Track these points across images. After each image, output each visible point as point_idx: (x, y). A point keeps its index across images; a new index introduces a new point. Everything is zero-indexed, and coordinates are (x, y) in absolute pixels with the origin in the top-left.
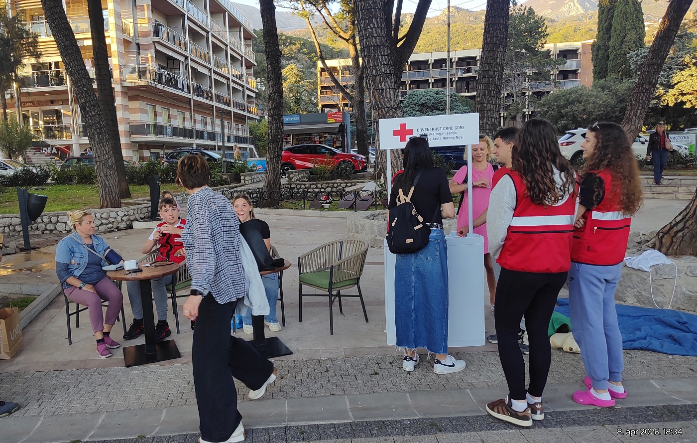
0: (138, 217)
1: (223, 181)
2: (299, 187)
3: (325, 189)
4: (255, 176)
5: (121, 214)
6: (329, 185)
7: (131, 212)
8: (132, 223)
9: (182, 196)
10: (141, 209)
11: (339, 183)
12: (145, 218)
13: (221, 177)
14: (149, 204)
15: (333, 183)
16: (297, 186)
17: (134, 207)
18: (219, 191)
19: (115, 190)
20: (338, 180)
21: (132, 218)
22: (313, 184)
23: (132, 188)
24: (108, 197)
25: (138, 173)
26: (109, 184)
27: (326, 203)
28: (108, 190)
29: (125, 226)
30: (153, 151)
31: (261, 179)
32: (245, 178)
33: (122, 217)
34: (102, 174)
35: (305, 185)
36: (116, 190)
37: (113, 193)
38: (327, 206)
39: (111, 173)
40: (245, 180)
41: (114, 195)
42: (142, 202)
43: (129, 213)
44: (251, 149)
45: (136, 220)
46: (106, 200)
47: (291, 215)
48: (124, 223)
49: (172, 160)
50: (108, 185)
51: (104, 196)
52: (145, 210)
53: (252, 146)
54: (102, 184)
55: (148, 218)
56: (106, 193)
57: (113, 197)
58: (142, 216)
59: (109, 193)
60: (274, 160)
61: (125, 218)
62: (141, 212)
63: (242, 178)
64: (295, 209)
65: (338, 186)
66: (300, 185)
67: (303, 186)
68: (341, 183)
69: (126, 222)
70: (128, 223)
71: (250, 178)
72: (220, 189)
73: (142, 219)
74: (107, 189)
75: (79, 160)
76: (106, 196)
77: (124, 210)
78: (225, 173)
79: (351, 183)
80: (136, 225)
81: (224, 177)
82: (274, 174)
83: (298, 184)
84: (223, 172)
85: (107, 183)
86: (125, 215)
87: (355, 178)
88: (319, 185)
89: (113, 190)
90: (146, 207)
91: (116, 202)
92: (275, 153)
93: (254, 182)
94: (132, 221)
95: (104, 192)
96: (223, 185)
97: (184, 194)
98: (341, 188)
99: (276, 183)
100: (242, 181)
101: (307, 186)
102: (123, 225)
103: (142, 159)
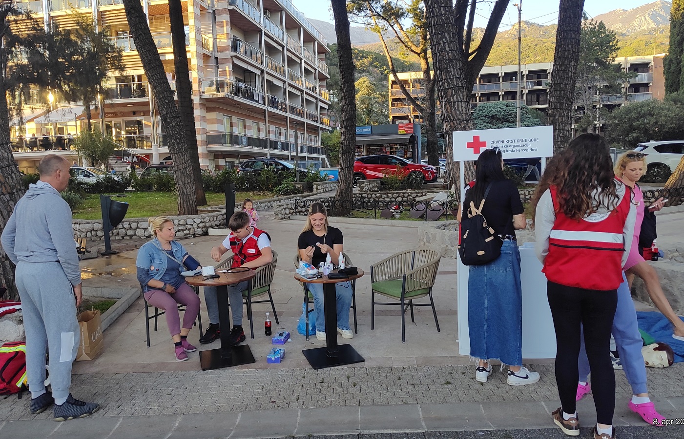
0: (213, 224)
1: (296, 190)
2: (369, 196)
3: (396, 198)
4: (327, 186)
5: (198, 221)
6: (400, 195)
7: (207, 219)
8: (207, 230)
10: (217, 217)
11: (410, 193)
12: (220, 225)
13: (294, 186)
14: (225, 211)
15: (404, 193)
16: (368, 195)
17: (210, 214)
18: (292, 199)
19: (192, 198)
20: (408, 190)
21: (207, 225)
22: (384, 194)
23: (207, 196)
24: (185, 204)
25: (214, 181)
27: (397, 212)
28: (186, 197)
29: (201, 232)
30: (228, 160)
31: (333, 188)
32: (317, 187)
33: (198, 224)
34: (180, 182)
35: (376, 194)
37: (191, 201)
38: (397, 216)
39: (189, 181)
40: (317, 189)
42: (217, 209)
43: (205, 220)
44: (323, 159)
45: (212, 227)
46: (184, 208)
47: (362, 224)
48: (200, 230)
49: (247, 169)
50: (186, 193)
51: (182, 203)
52: (220, 217)
53: (324, 157)
54: (180, 192)
55: (223, 225)
56: (183, 200)
57: (190, 204)
58: (217, 223)
59: (187, 201)
60: (346, 170)
61: (201, 225)
62: (216, 219)
63: (315, 187)
64: (366, 218)
65: (408, 196)
66: (371, 195)
67: (373, 195)
68: (411, 193)
69: (202, 228)
70: (204, 229)
71: (323, 187)
73: (218, 226)
74: (184, 197)
75: (158, 168)
76: (183, 204)
77: (200, 217)
78: (298, 181)
79: (422, 193)
80: (211, 232)
81: (297, 186)
82: (346, 183)
83: (369, 194)
84: (296, 181)
85: (185, 191)
86: (201, 222)
87: (425, 189)
88: (390, 195)
89: (190, 198)
90: (221, 215)
91: (193, 209)
92: (347, 163)
93: (326, 192)
94: (208, 227)
95: (181, 199)
96: (296, 194)
97: (259, 203)
98: (411, 198)
99: (348, 192)
100: (315, 190)
101: (378, 195)
103: (217, 167)
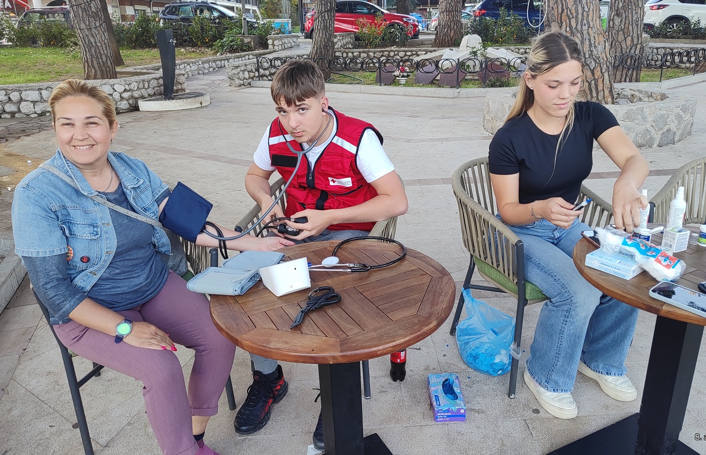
0: (144, 93)
1: (245, 46)
2: (345, 55)
4: (286, 40)
5: (120, 88)
6: (384, 54)
7: (134, 86)
8: (137, 103)
9: (198, 64)
10: (149, 82)
11: (397, 51)
12: (155, 94)
13: (242, 41)
14: (160, 73)
15: (389, 52)
16: (342, 54)
17: (137, 78)
18: (243, 59)
19: (105, 52)
20: (392, 47)
21: (136, 94)
22: (364, 52)
24: (95, 62)
26: (95, 42)
27: (403, 76)
28: (95, 51)
29: (127, 106)
30: (137, 7)
31: (293, 44)
32: (273, 42)
33: (121, 94)
34: (83, 26)
35: (353, 53)
36: (107, 52)
37: (104, 57)
38: (403, 81)
39: (98, 24)
40: (273, 45)
41: (104, 59)
42: (145, 71)
43: (132, 86)
45: (143, 97)
46: (94, 67)
47: (361, 93)
48: (125, 102)
49: (169, 16)
50: (94, 44)
51: (89, 60)
52: (154, 83)
54: (85, 41)
55: (160, 94)
56: (92, 55)
57: (103, 62)
58: (151, 91)
59: (97, 57)
60: (326, 15)
61: (126, 95)
62: (149, 86)
63: (270, 42)
65: (395, 55)
66: (347, 54)
67: (350, 54)
68: (399, 51)
69: (127, 100)
70: (131, 102)
71: (281, 43)
72: (244, 56)
73: (152, 97)
74: (93, 50)
75: (42, 13)
76: (92, 61)
77: (123, 83)
78: (246, 33)
79: (412, 51)
80: (143, 105)
81: (246, 40)
82: (326, 35)
83: (345, 52)
84: (244, 34)
85: (93, 41)
86: (125, 90)
87: (411, 46)
88: (371, 54)
89: (102, 52)
90: (155, 79)
91: (108, 69)
93: (285, 49)
94: (136, 99)
95: (88, 54)
96: (245, 51)
97: (200, 63)
98: (398, 57)
100: (270, 47)
101: (355, 54)
102: (124, 105)
103: (124, 18)
